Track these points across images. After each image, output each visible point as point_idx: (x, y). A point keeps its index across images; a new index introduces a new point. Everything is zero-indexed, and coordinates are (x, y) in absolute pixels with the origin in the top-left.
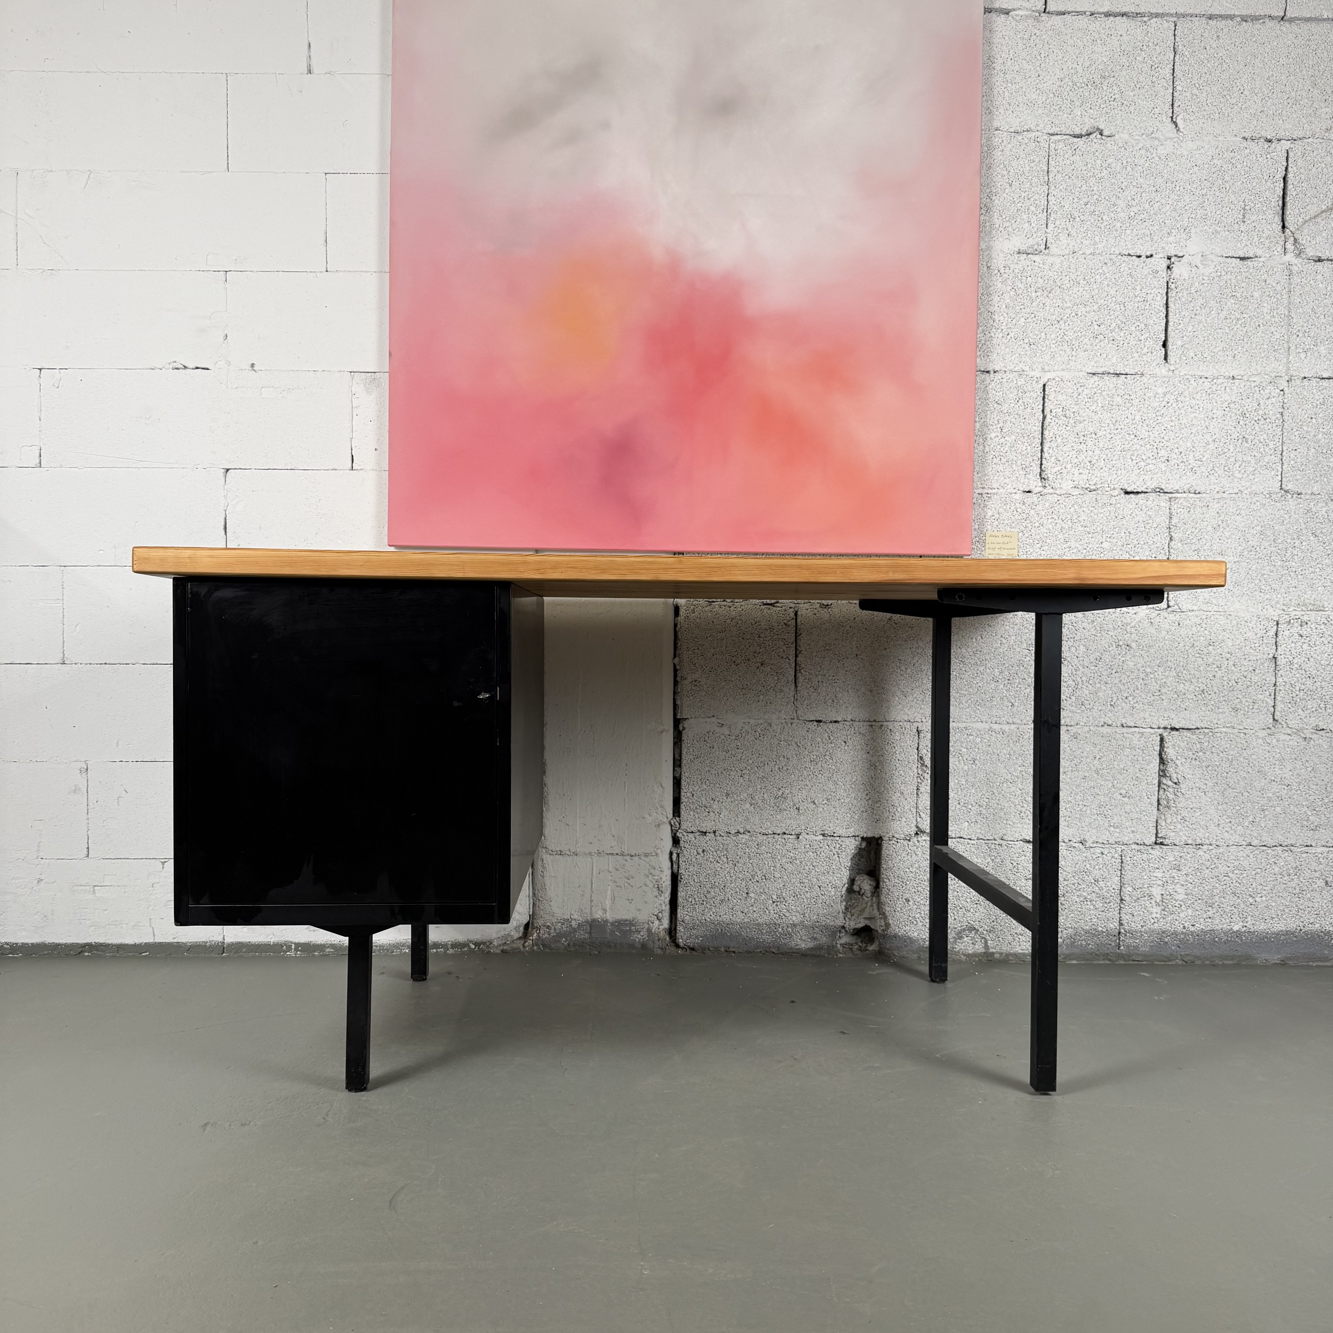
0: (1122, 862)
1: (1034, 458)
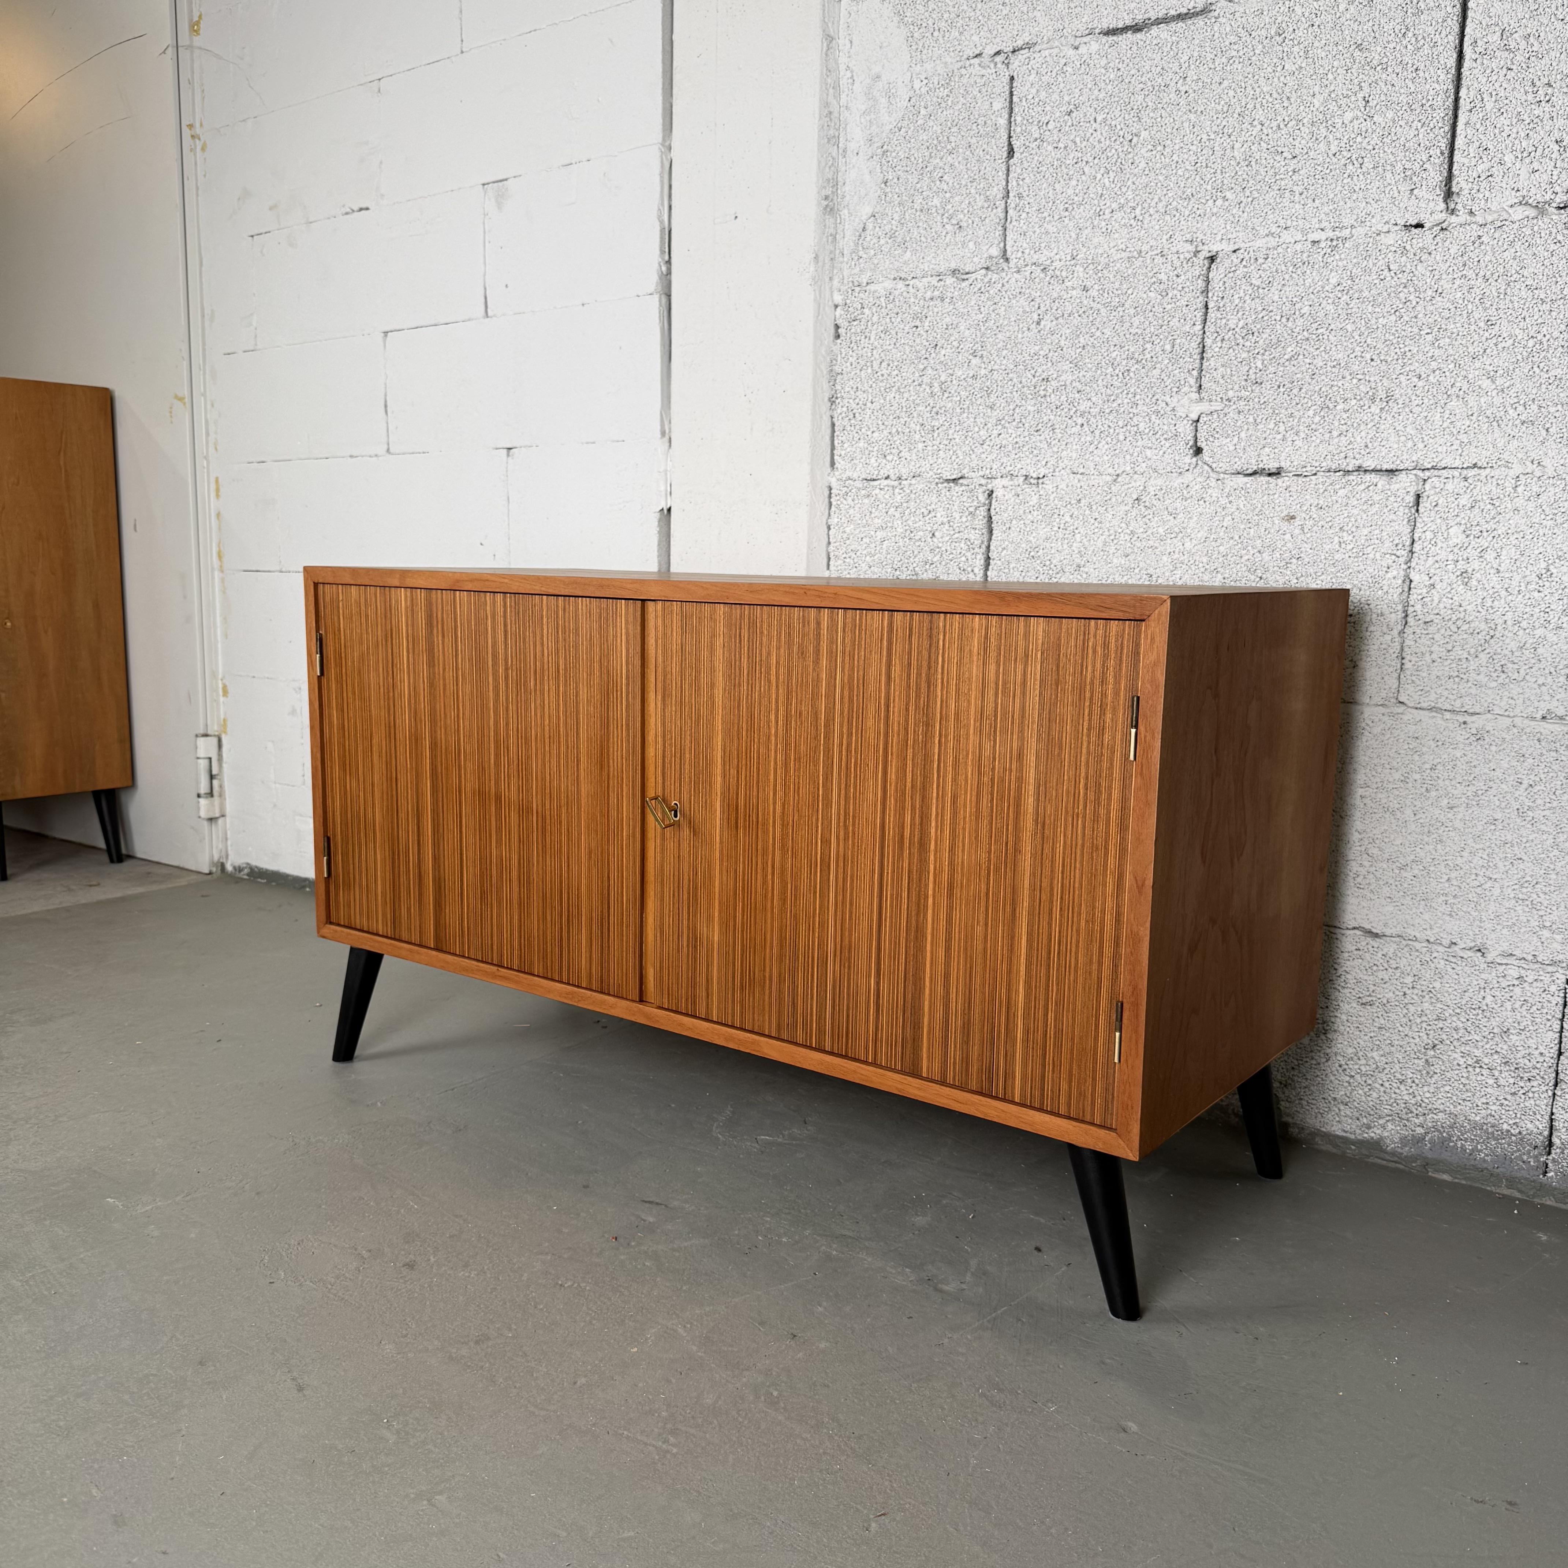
1: (1432, 152)
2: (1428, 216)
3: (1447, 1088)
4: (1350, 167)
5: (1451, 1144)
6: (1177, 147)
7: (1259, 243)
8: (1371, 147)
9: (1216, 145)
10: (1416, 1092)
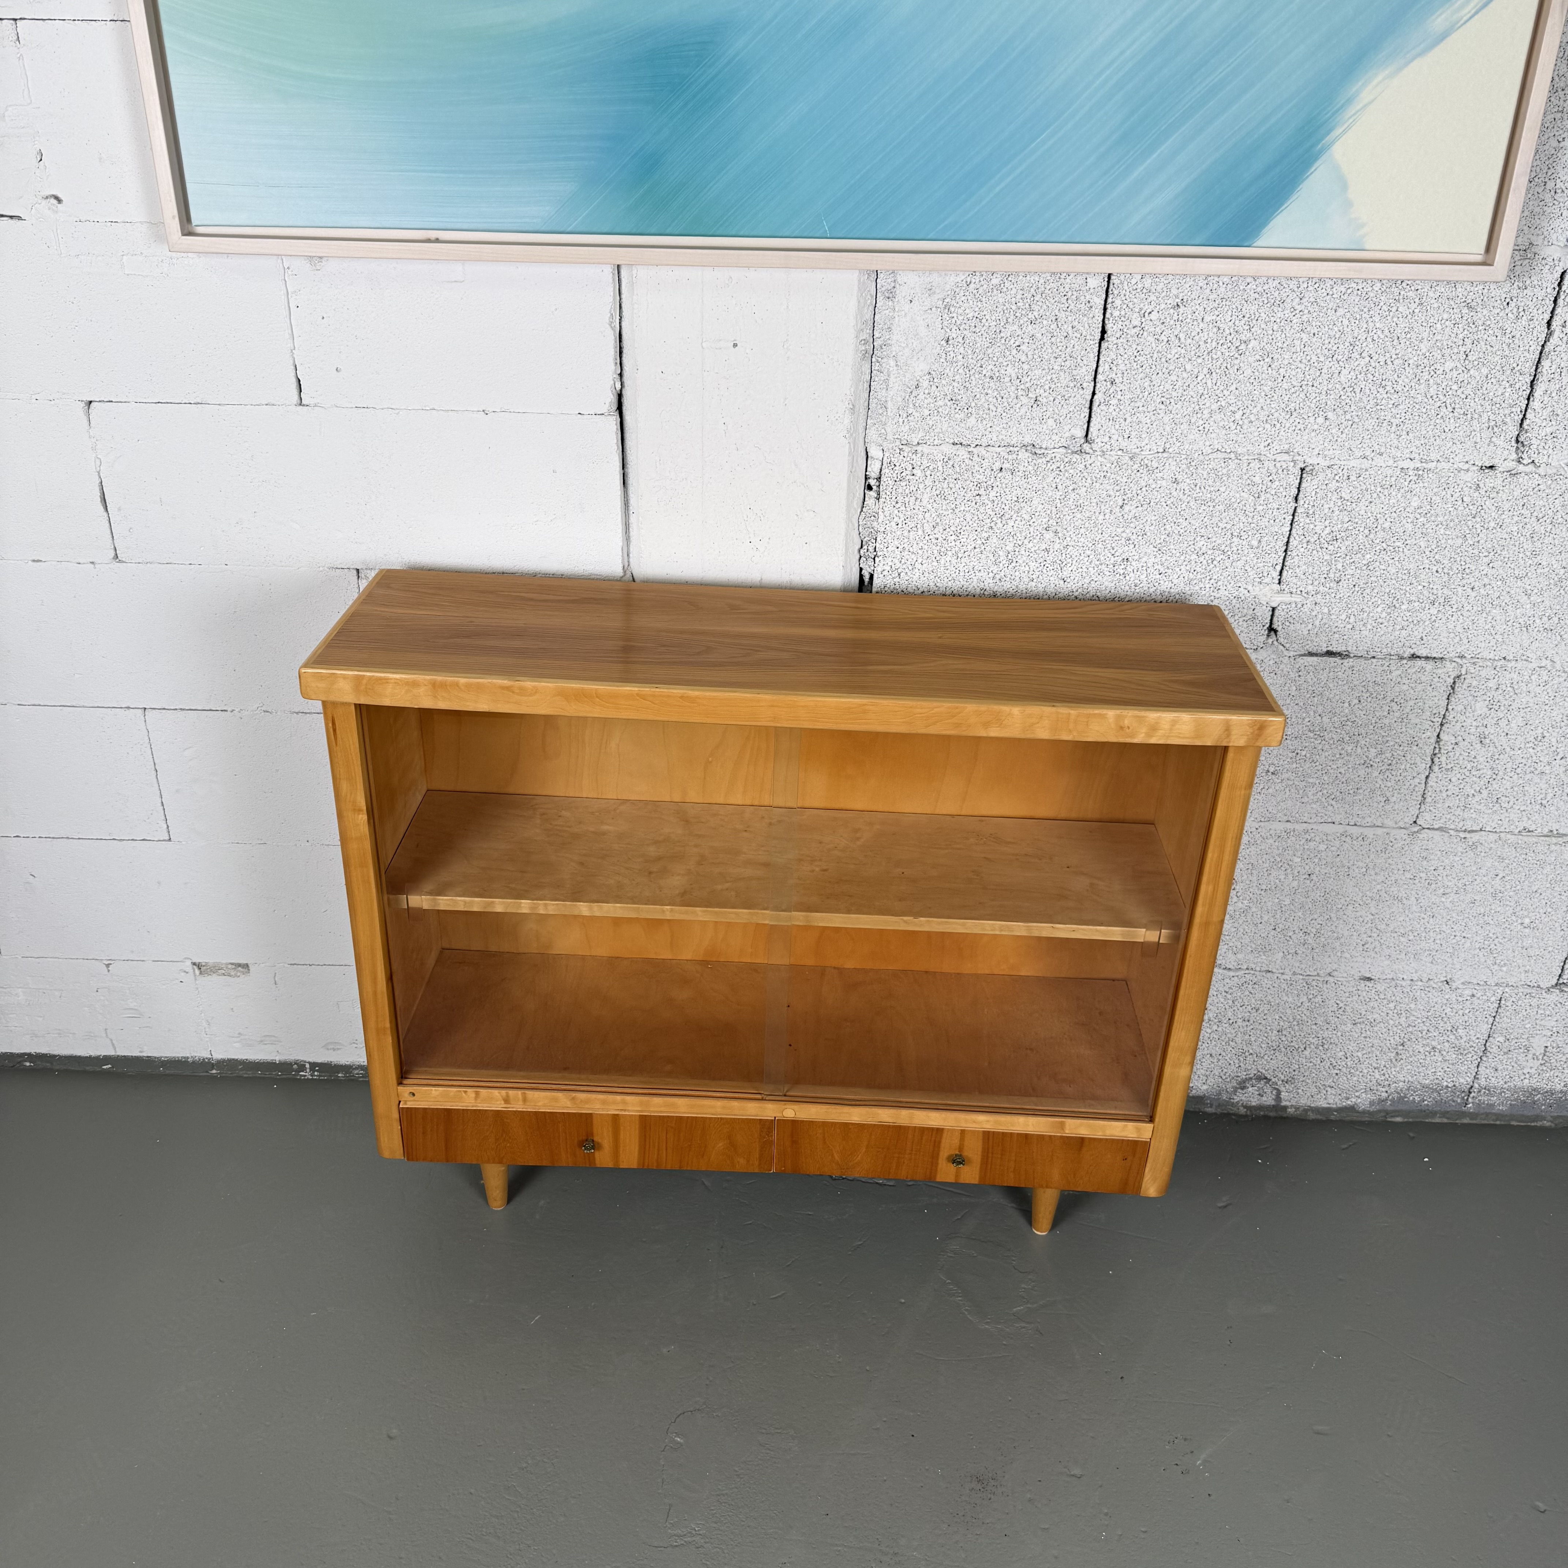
0: (1500, 1007)
1: (1513, 410)
2: (1501, 461)
3: (1409, 1067)
4: (1444, 409)
5: (1406, 1099)
6: (1286, 362)
7: (1353, 463)
8: (1464, 396)
9: (1325, 368)
10: (1386, 1073)
